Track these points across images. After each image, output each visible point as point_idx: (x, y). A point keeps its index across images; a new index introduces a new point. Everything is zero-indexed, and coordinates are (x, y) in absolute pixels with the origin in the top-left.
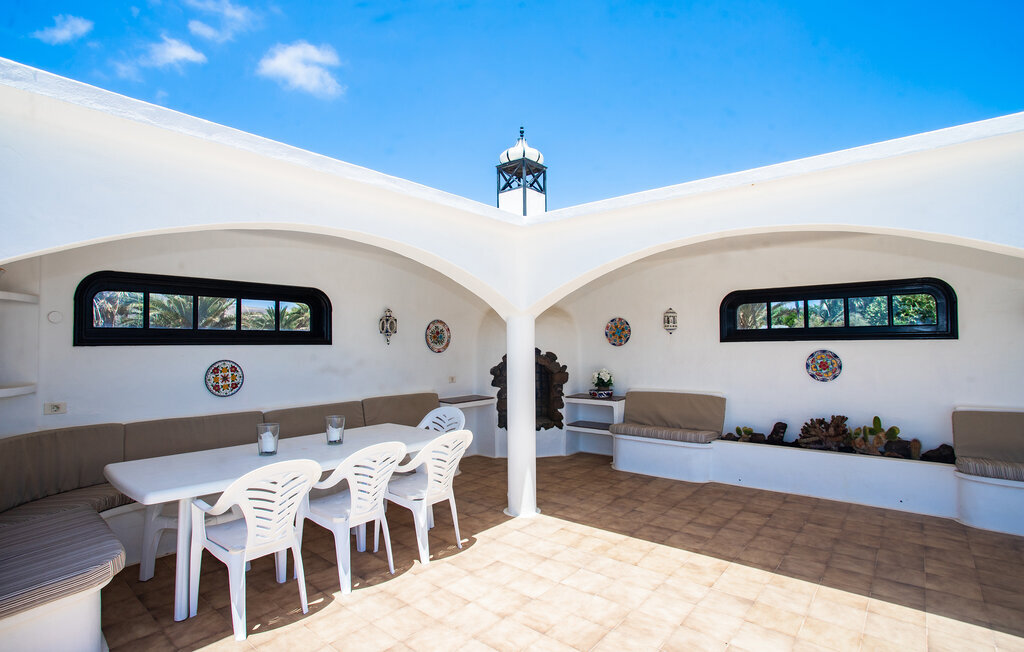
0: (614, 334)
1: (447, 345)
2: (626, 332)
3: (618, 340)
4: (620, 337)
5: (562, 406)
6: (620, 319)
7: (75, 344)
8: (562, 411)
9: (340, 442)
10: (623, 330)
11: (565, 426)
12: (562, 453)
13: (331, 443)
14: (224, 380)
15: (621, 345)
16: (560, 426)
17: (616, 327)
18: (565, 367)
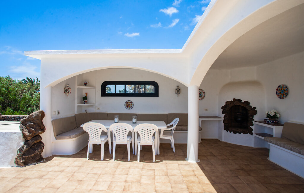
0: (280, 93)
1: (203, 98)
2: (286, 92)
3: (282, 96)
4: (283, 94)
5: (252, 125)
6: (283, 85)
7: (102, 96)
8: (253, 127)
9: (135, 123)
10: (285, 90)
11: (254, 134)
12: (253, 146)
13: (133, 123)
14: (129, 105)
15: (283, 98)
16: (252, 134)
17: (281, 89)
18: (255, 108)
